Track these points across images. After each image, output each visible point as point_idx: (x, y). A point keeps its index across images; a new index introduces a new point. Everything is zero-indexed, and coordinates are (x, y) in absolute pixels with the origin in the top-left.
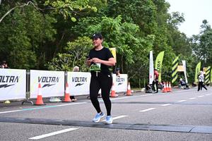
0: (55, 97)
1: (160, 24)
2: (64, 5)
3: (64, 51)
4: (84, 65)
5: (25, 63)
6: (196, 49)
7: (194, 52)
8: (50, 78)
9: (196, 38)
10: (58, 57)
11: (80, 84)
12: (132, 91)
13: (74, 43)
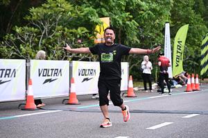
4: (58, 46)
10: (14, 32)
12: (136, 89)
13: (40, 10)
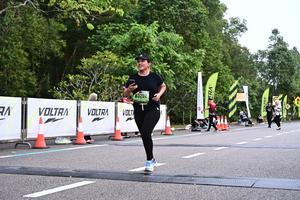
0: (63, 137)
1: (212, 34)
2: (77, 6)
3: (76, 72)
4: (105, 92)
5: (21, 88)
6: (262, 70)
7: (259, 75)
8: (56, 109)
9: (263, 54)
10: (68, 80)
11: (98, 119)
12: (173, 129)
13: (91, 60)
